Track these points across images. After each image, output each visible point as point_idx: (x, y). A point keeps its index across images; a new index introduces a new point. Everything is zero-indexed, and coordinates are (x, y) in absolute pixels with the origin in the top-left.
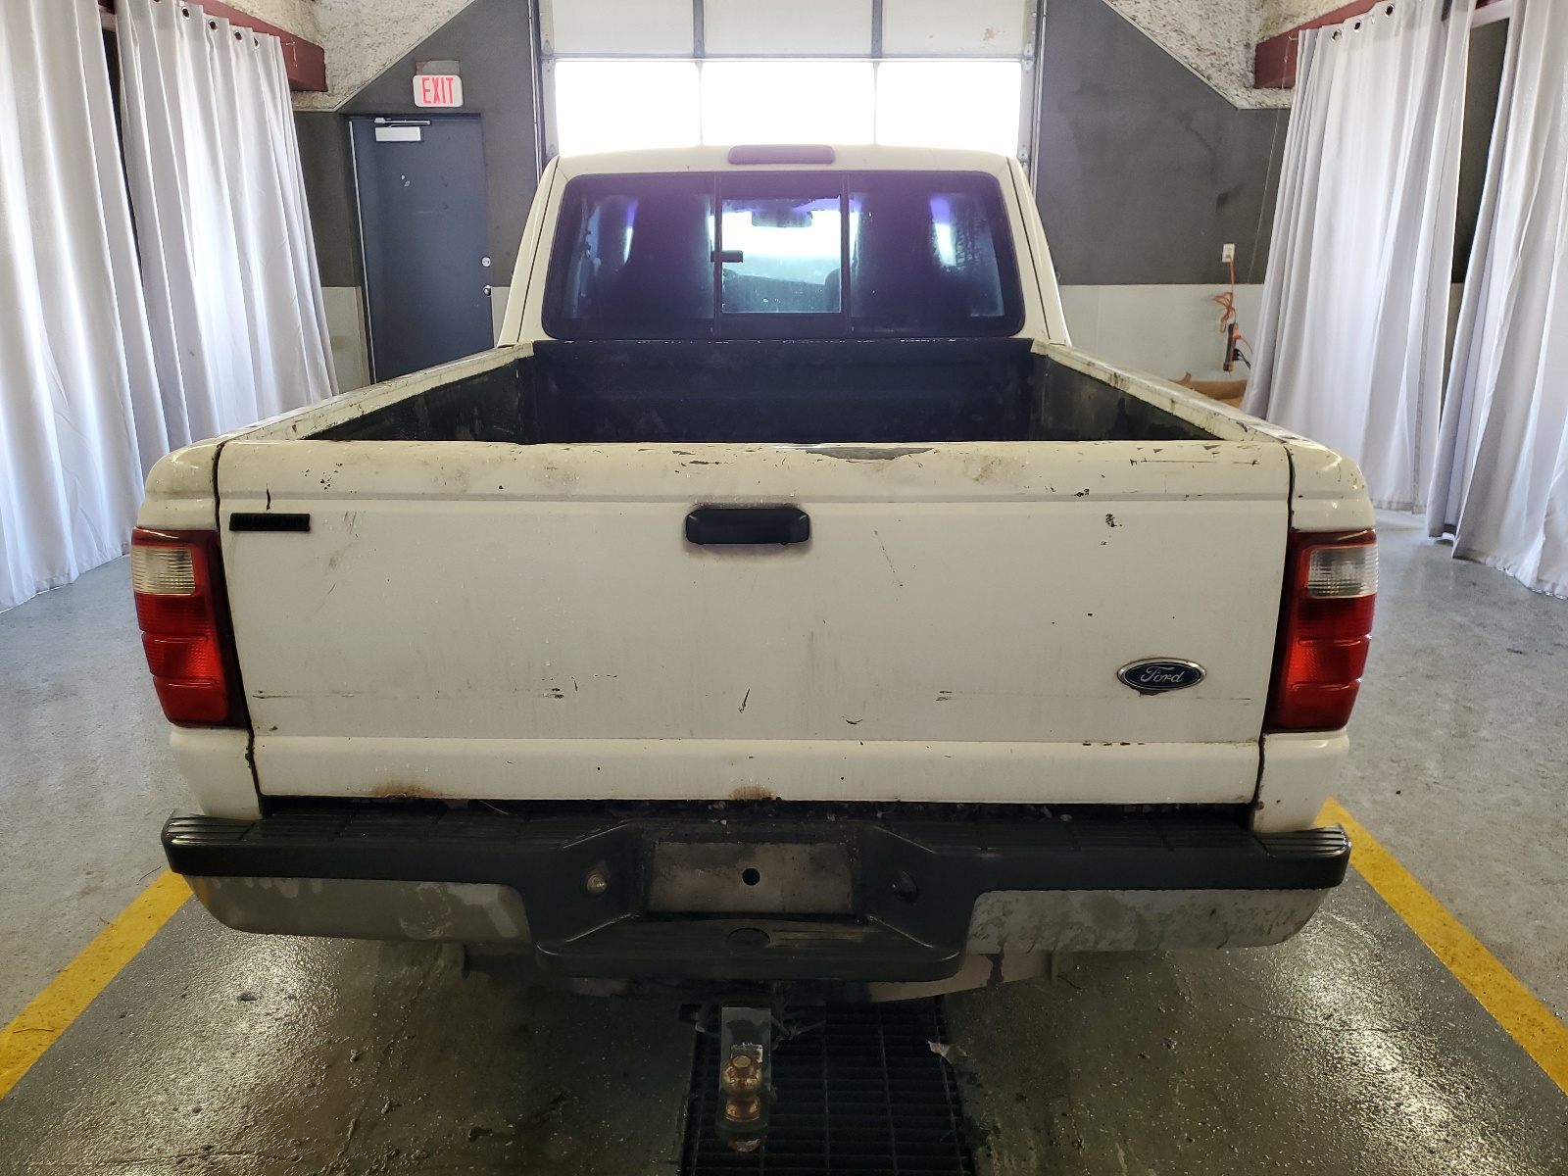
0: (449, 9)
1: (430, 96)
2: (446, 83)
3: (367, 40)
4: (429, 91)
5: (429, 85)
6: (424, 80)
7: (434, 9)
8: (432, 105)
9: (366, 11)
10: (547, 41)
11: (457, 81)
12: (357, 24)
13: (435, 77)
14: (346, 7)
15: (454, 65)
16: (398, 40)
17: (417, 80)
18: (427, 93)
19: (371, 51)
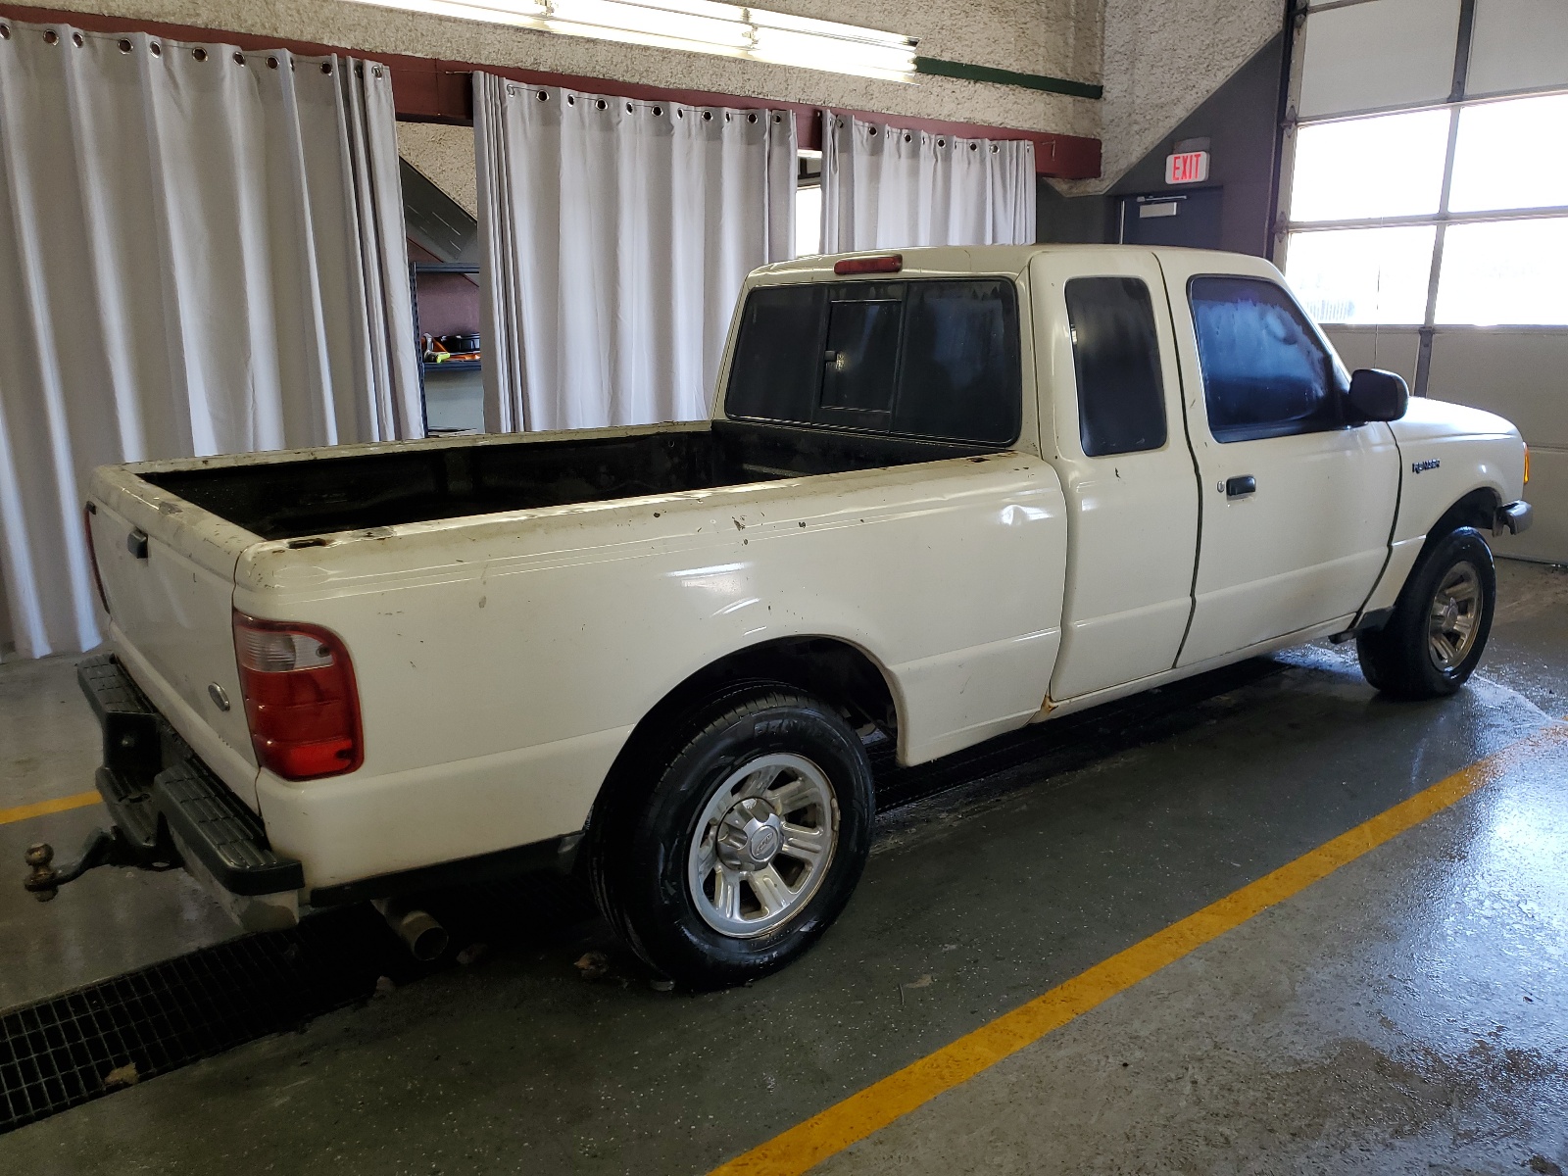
0: (1208, 88)
1: (1179, 173)
2: (1194, 159)
3: (1136, 128)
4: (1178, 168)
5: (1180, 163)
6: (1176, 158)
7: (1195, 90)
8: (1180, 181)
9: (1138, 101)
10: (1292, 107)
11: (1204, 156)
12: (1130, 115)
13: (1185, 155)
14: (1125, 100)
15: (1205, 142)
16: (1161, 124)
17: (1170, 159)
18: (1177, 171)
19: (1138, 137)
